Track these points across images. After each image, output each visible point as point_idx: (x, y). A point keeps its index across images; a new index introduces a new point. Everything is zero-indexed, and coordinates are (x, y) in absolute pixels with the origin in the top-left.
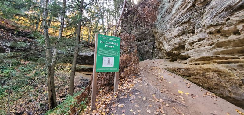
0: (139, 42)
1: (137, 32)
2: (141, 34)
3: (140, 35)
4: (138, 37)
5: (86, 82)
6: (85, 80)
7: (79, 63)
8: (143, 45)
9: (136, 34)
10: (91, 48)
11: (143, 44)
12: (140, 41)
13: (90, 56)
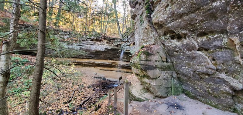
0: (173, 38)
1: (170, 7)
2: (187, 14)
3: (181, 16)
4: (172, 24)
5: (99, 79)
6: (99, 78)
7: (94, 58)
8: (189, 50)
9: (165, 16)
10: (104, 41)
11: (190, 48)
12: (179, 38)
13: (104, 50)
